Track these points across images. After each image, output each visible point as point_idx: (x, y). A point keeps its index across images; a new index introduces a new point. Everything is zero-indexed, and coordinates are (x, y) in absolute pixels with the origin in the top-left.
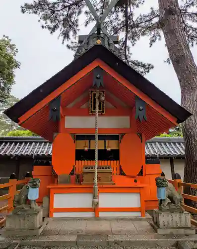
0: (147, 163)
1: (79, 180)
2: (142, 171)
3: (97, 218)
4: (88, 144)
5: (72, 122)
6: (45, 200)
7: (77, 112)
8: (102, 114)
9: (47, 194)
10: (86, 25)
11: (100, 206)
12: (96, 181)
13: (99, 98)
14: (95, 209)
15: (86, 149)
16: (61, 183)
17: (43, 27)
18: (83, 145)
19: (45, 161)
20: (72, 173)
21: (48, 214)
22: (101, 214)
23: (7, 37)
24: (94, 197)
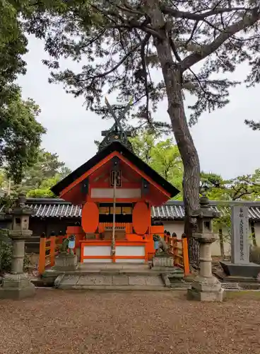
0: (153, 224)
1: (102, 237)
2: (148, 230)
3: (114, 262)
4: (108, 210)
5: (97, 193)
6: (78, 250)
7: (101, 185)
8: (119, 186)
9: (79, 246)
10: (109, 93)
11: (116, 255)
12: (114, 237)
13: (117, 178)
14: (113, 257)
15: (107, 214)
16: (89, 239)
17: (67, 92)
18: (105, 211)
19: (76, 223)
20: (97, 232)
21: (80, 260)
22: (117, 261)
23: (32, 100)
24: (112, 248)
